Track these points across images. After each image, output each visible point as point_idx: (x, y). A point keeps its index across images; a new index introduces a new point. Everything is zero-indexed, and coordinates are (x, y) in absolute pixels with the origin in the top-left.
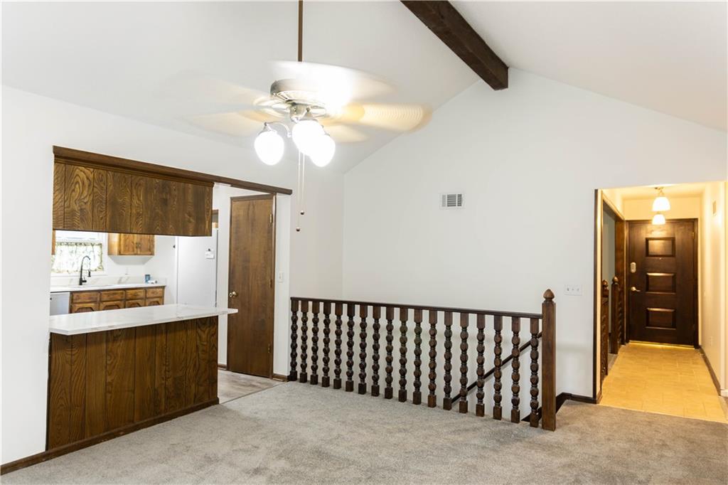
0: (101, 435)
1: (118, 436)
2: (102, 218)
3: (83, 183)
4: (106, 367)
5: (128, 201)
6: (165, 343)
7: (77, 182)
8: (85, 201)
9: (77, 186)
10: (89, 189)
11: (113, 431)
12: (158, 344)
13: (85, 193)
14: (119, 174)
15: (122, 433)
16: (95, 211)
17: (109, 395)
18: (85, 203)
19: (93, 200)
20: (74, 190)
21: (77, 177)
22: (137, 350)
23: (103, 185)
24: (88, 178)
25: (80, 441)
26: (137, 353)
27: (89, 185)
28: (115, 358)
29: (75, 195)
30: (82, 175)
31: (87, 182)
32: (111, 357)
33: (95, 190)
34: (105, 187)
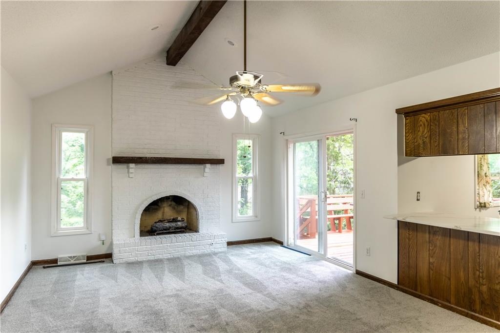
0: (427, 296)
1: (438, 305)
2: (436, 146)
3: (424, 125)
4: (429, 251)
5: (455, 129)
6: (478, 250)
7: (421, 125)
8: (426, 136)
9: (421, 127)
10: (428, 127)
11: (435, 299)
12: (471, 249)
13: (426, 131)
14: (447, 111)
15: (440, 305)
16: (432, 141)
17: (431, 272)
18: (426, 138)
19: (430, 135)
20: (419, 131)
21: (421, 122)
22: (452, 247)
23: (436, 123)
24: (427, 121)
25: (414, 292)
26: (452, 250)
27: (428, 125)
28: (435, 247)
29: (420, 134)
30: (423, 119)
31: (426, 124)
32: (432, 245)
33: (432, 127)
34: (438, 123)
